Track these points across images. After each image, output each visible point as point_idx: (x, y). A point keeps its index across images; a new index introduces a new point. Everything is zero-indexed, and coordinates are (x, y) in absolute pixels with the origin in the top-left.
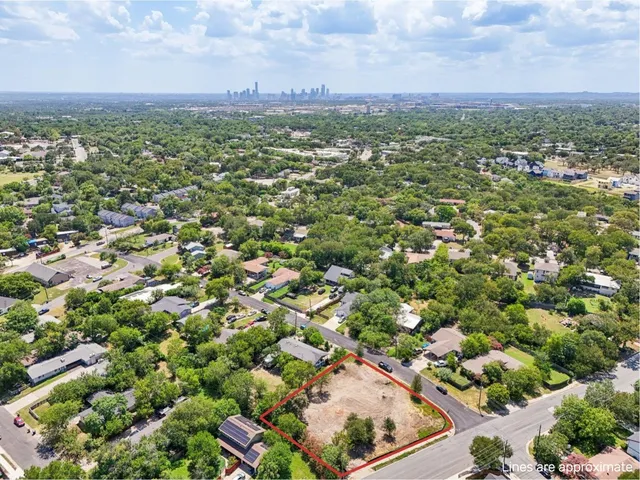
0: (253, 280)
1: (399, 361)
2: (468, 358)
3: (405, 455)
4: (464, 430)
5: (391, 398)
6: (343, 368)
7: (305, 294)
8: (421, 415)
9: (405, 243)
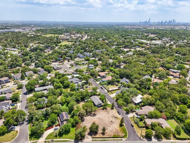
0: (100, 78)
1: (125, 112)
2: (149, 118)
3: (104, 140)
4: (130, 140)
5: (114, 122)
6: (106, 109)
7: (112, 85)
8: (119, 130)
9: (157, 75)
